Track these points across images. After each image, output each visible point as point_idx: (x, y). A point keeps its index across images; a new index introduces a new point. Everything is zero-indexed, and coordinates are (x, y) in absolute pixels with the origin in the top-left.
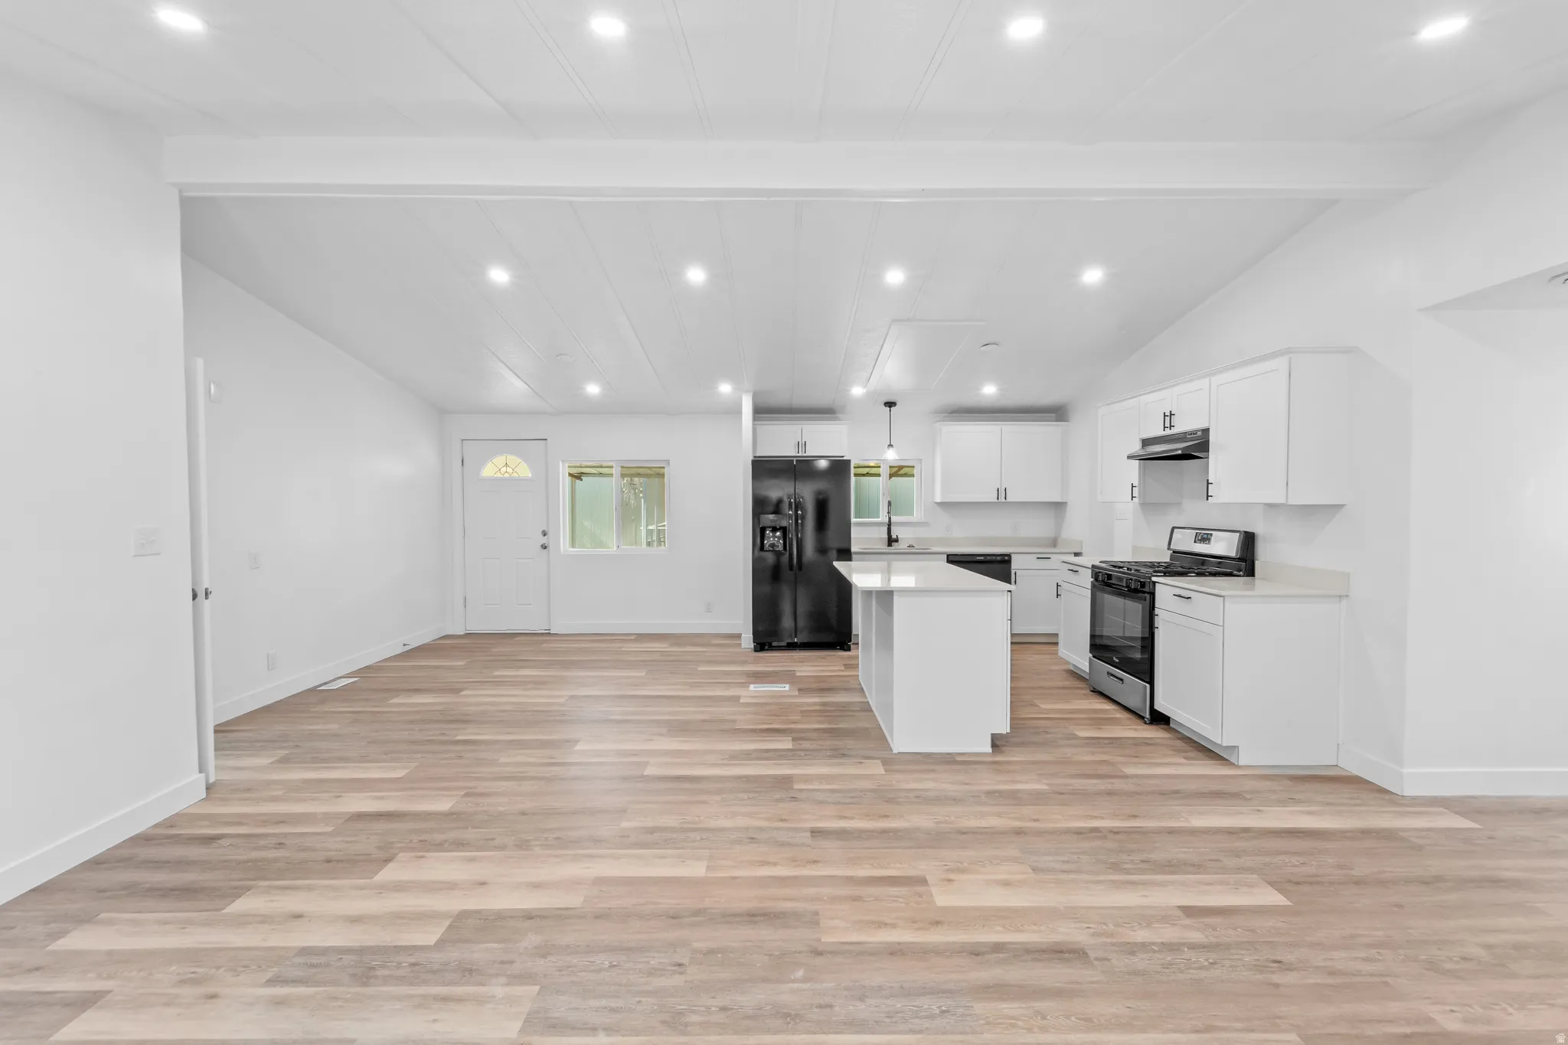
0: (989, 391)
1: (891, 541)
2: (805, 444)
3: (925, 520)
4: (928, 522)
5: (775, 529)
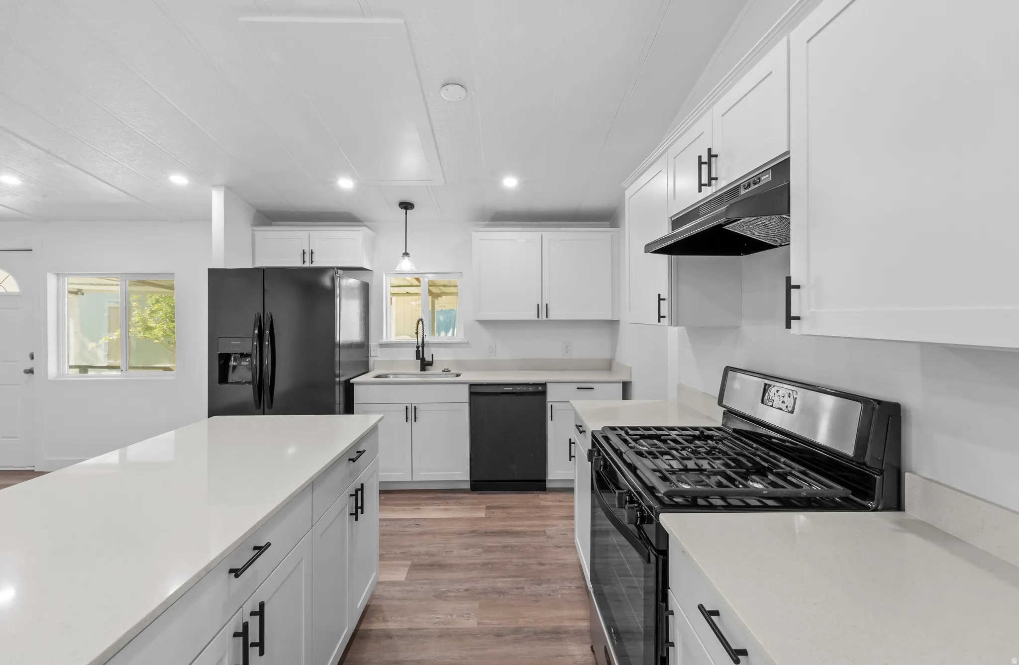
1: (424, 364)
2: (312, 253)
3: (466, 341)
4: (468, 342)
5: (243, 356)
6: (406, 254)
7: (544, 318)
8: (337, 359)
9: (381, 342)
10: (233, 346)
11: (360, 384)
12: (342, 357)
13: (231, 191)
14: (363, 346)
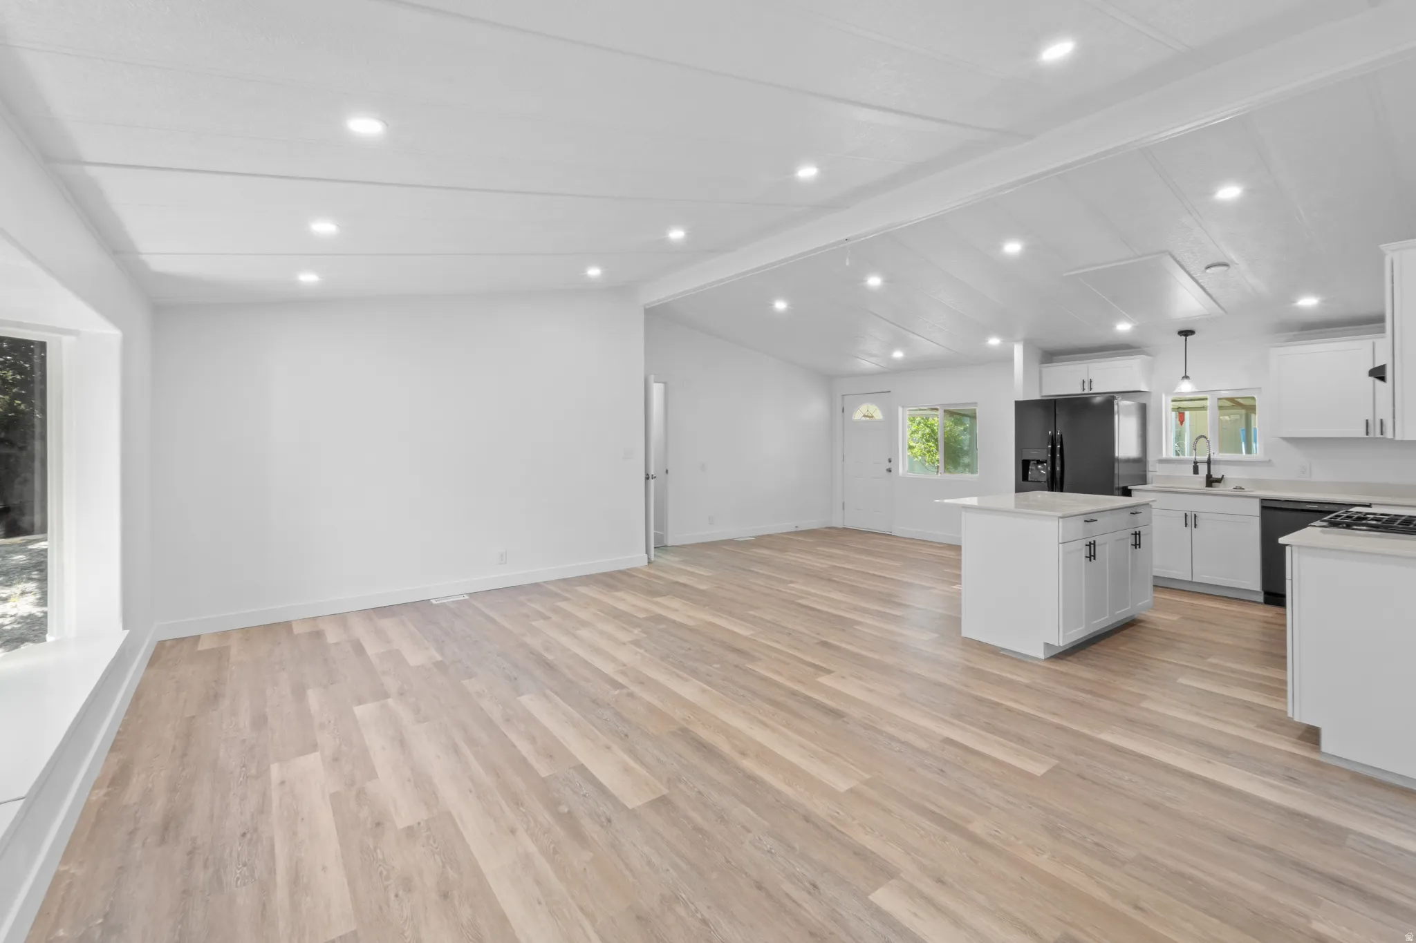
0: (1308, 302)
1: (1211, 481)
2: (1091, 381)
3: (1267, 459)
4: (1270, 460)
5: (1039, 462)
6: (1186, 377)
7: (1378, 435)
8: (1116, 472)
9: (1160, 458)
10: (1033, 454)
11: (1136, 490)
12: (1120, 470)
13: (1028, 344)
14: (1141, 462)
